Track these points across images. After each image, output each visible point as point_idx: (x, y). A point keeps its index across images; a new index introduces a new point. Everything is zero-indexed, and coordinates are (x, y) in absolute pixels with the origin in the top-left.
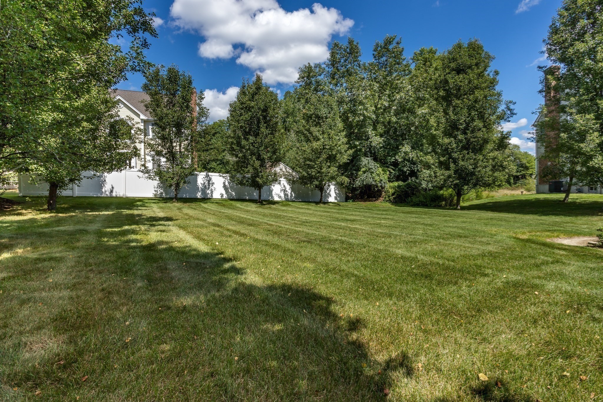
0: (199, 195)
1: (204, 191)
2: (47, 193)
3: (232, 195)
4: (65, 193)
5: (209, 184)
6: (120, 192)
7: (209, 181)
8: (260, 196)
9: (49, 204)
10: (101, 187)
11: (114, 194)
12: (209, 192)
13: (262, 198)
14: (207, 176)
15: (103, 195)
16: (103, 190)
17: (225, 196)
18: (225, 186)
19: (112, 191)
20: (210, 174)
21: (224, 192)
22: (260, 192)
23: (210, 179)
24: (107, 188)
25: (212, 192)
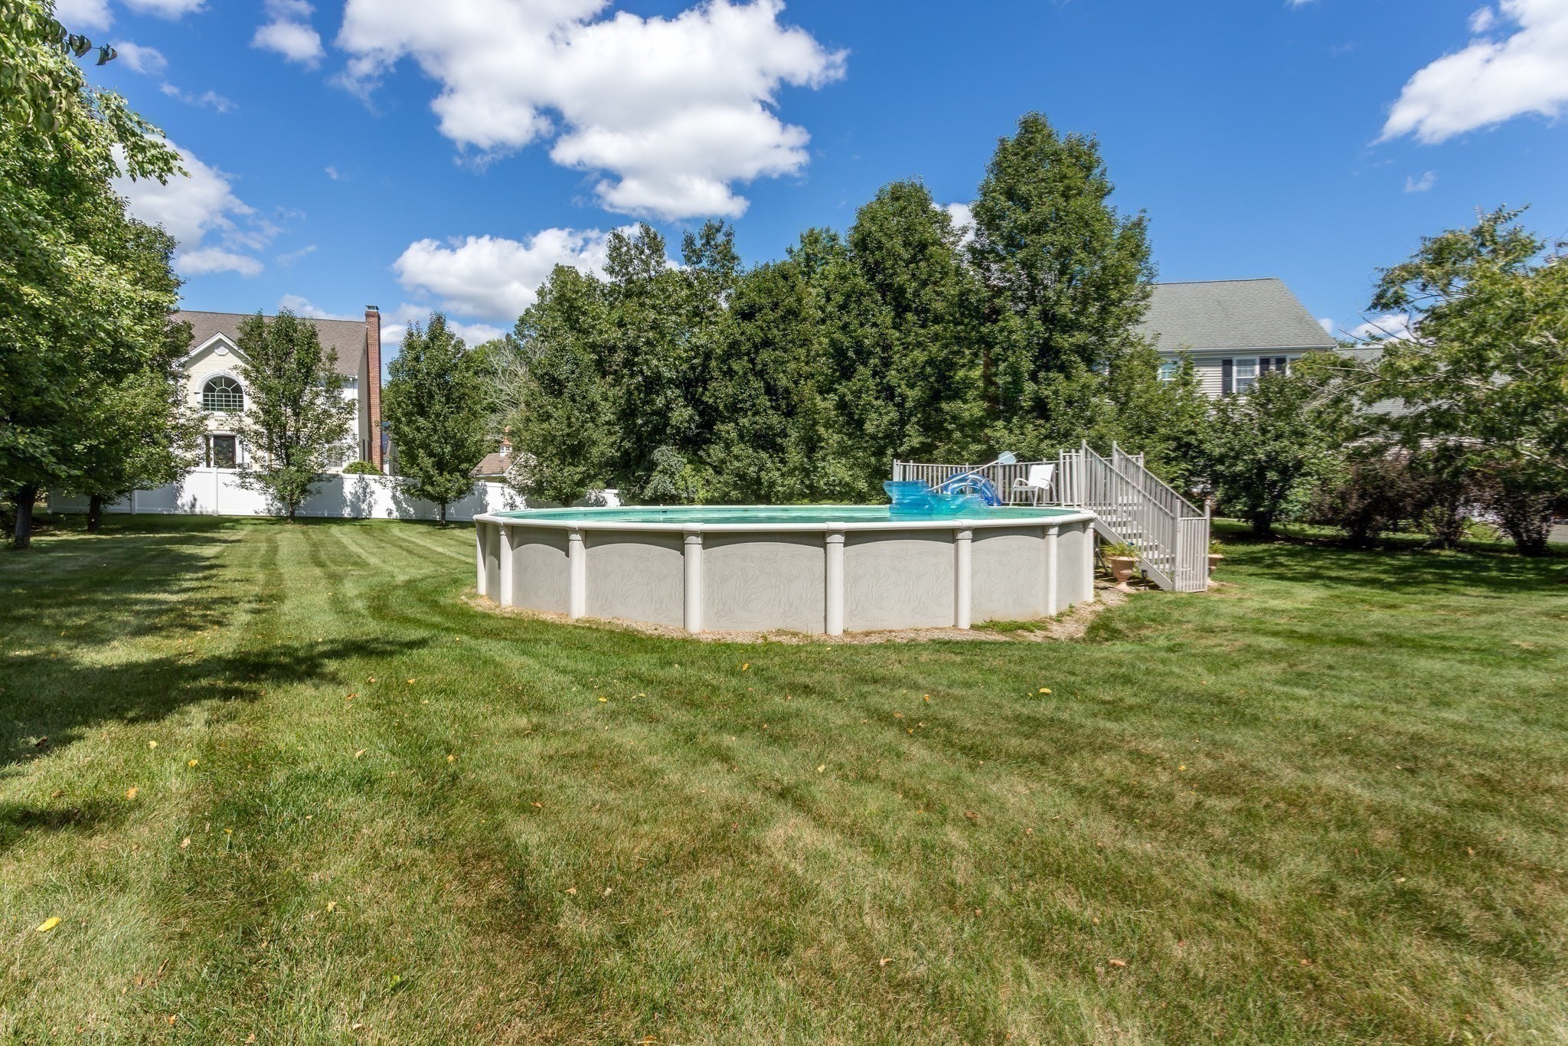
0: (347, 512)
1: (355, 507)
2: (87, 509)
3: (406, 511)
4: (112, 509)
5: (365, 493)
6: (208, 506)
7: (364, 489)
8: (443, 515)
9: (90, 524)
10: (176, 498)
11: (197, 510)
12: (364, 506)
13: (448, 518)
14: (361, 480)
15: (179, 512)
16: (179, 502)
17: (396, 515)
18: (394, 497)
19: (193, 506)
20: (366, 476)
21: (393, 507)
22: (444, 509)
23: (367, 485)
24: (184, 500)
25: (370, 506)
